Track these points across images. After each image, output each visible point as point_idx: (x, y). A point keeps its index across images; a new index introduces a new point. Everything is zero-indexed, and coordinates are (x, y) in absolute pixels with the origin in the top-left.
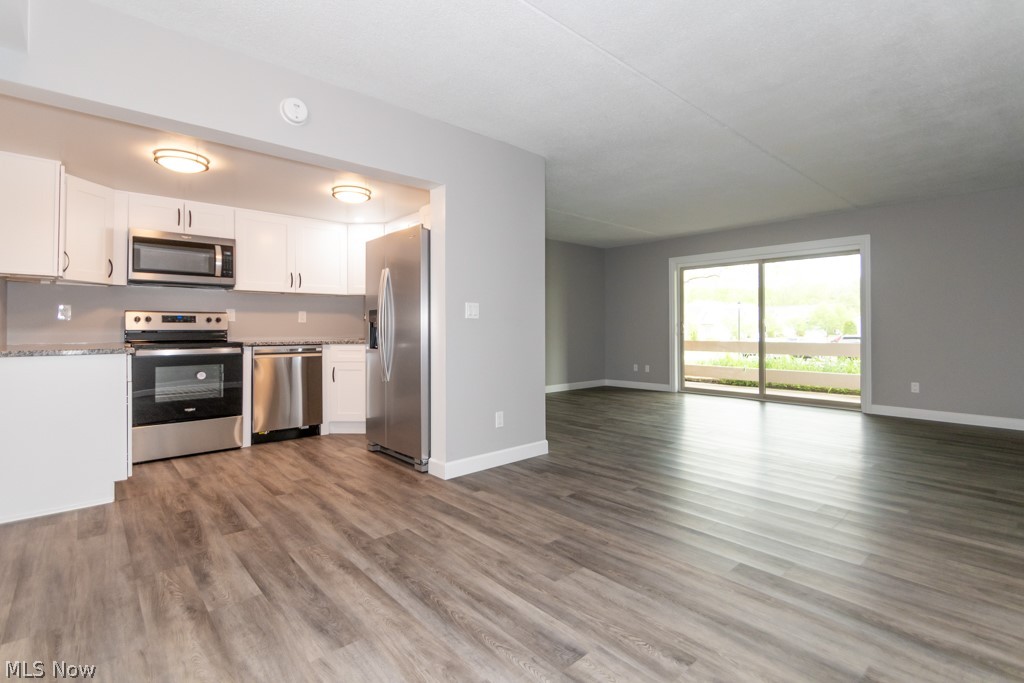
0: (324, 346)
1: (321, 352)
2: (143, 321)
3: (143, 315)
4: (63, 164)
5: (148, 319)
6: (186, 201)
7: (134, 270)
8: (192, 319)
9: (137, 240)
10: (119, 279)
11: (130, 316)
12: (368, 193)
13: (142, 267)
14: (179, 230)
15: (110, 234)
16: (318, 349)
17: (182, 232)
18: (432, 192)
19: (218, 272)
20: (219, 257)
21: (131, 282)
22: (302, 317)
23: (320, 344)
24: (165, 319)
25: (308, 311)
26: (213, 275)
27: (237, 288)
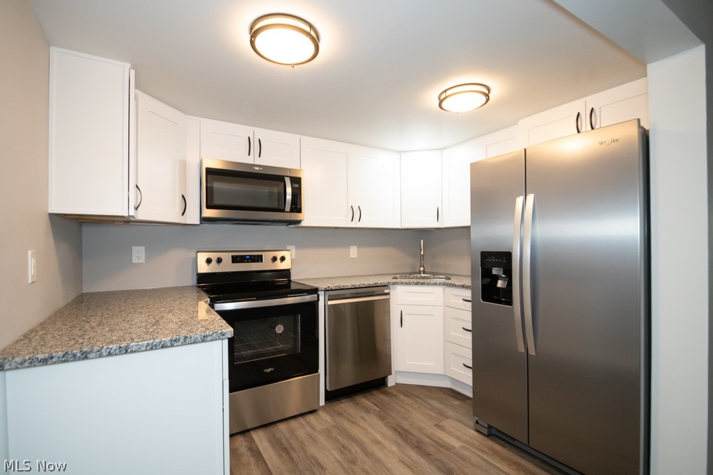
0: (391, 287)
1: (388, 294)
2: (214, 262)
3: (214, 256)
4: (134, 67)
5: (219, 261)
6: (255, 128)
7: (208, 207)
8: (259, 259)
9: (210, 172)
10: (193, 218)
11: (202, 257)
12: (487, 92)
13: (216, 202)
14: (249, 160)
15: (183, 165)
16: (386, 291)
17: (253, 163)
18: (650, 67)
19: (288, 208)
20: (289, 190)
21: (204, 220)
22: (353, 251)
23: (386, 286)
24: (235, 260)
25: (359, 246)
26: (283, 211)
27: (303, 224)
